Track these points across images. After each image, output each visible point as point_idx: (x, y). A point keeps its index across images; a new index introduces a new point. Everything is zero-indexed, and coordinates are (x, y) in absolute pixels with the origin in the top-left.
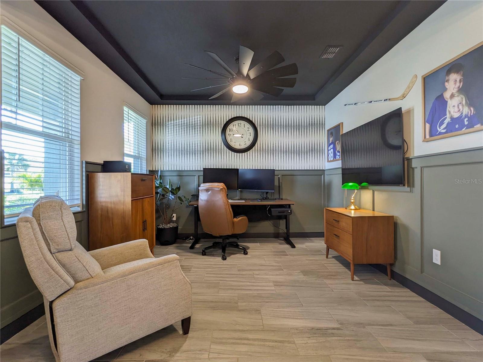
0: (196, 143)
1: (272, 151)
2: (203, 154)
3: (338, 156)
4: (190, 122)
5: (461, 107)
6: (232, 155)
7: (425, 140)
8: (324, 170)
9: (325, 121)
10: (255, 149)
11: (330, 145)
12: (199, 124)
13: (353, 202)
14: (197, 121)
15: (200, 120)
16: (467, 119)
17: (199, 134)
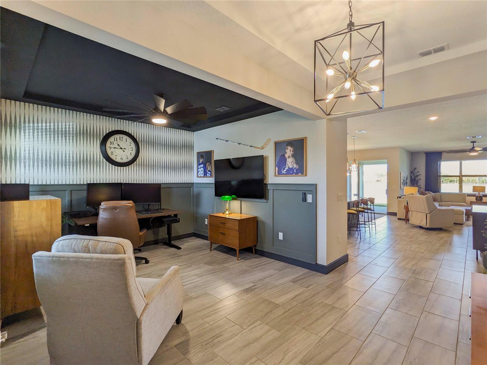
0: (68, 153)
1: (152, 166)
2: (77, 166)
3: (209, 174)
4: (58, 128)
5: (293, 163)
6: (112, 169)
7: (275, 175)
8: (193, 183)
9: (193, 145)
10: (136, 163)
11: (200, 164)
12: (71, 132)
13: (227, 209)
14: (69, 128)
15: (73, 128)
16: (295, 170)
17: (71, 143)
